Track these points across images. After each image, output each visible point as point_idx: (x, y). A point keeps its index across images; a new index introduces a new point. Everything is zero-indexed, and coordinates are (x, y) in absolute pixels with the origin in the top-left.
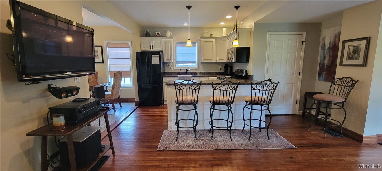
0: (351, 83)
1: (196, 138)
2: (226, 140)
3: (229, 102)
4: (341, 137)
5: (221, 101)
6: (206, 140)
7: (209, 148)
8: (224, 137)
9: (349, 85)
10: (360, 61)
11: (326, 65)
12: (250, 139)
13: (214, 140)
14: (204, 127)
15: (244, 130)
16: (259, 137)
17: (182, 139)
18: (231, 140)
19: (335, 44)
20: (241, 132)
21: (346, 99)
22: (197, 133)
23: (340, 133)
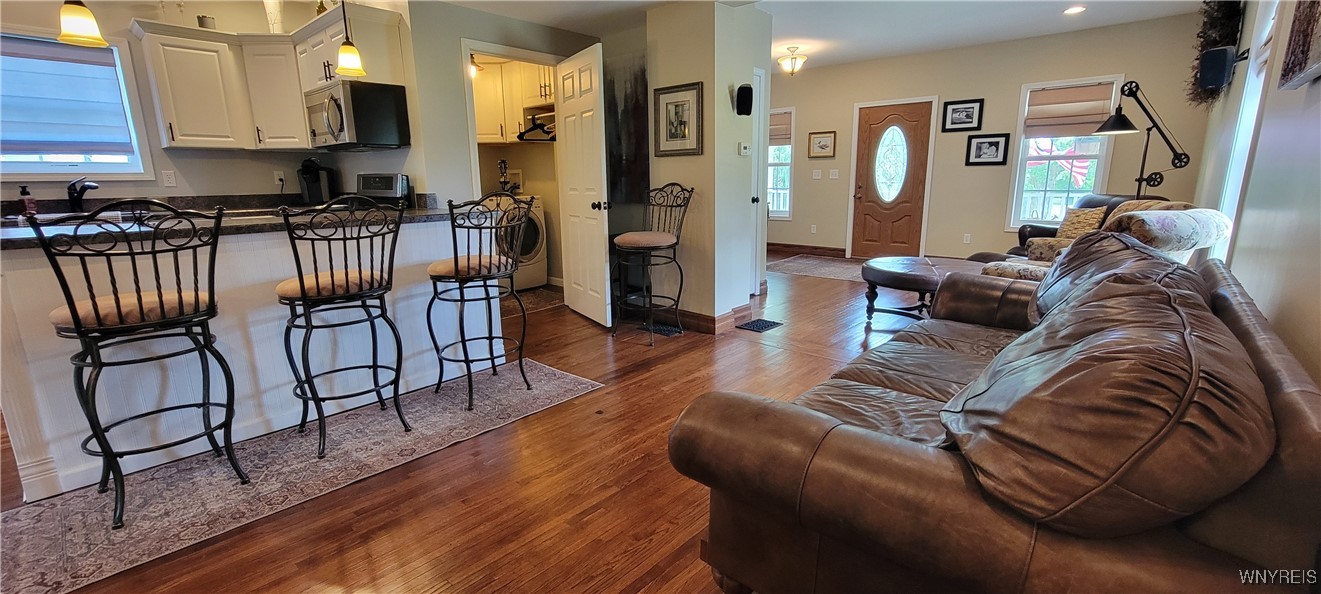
0: (682, 197)
1: (240, 476)
2: (387, 436)
3: (376, 285)
4: (680, 333)
5: (341, 286)
6: (296, 465)
7: (321, 490)
8: (373, 431)
9: (679, 202)
10: (690, 143)
11: (624, 157)
12: (471, 404)
13: (335, 453)
14: (268, 422)
15: (442, 385)
16: (499, 392)
17: (155, 510)
18: (408, 429)
19: (637, 100)
20: (432, 396)
21: (678, 238)
22: (239, 454)
23: (677, 326)
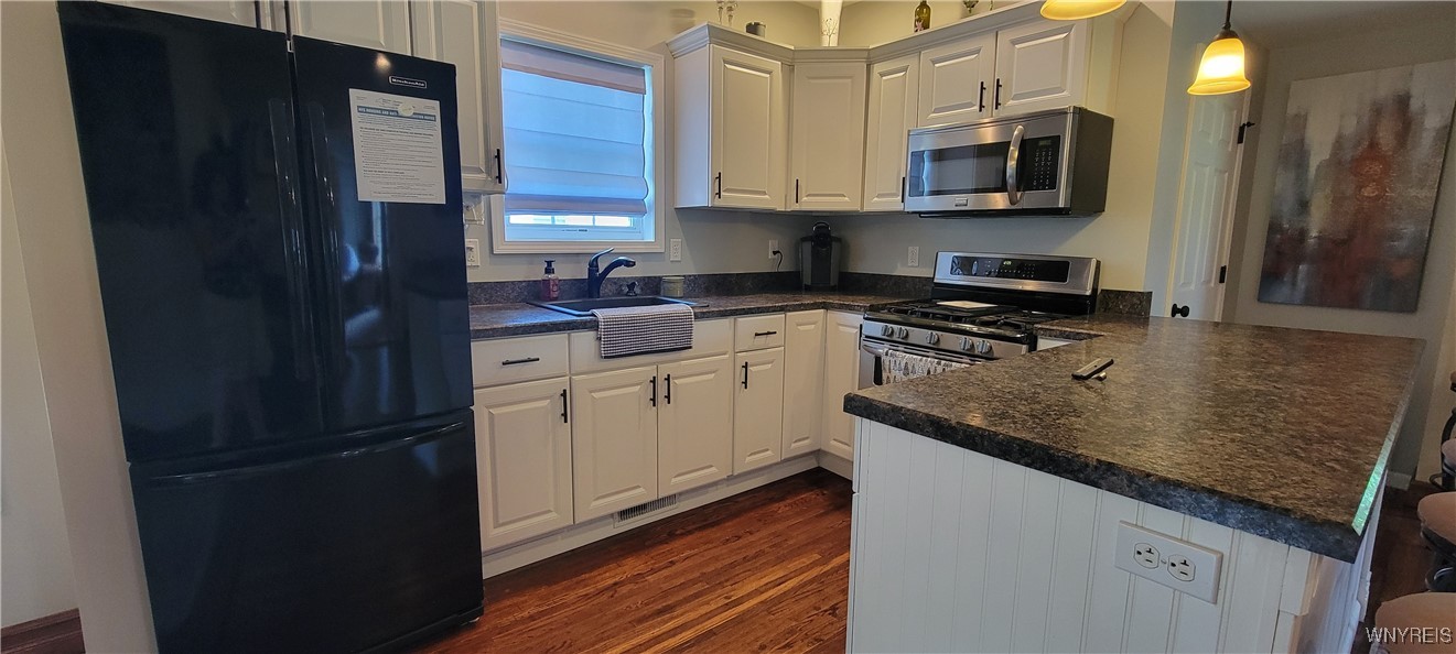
11: (1314, 234)
